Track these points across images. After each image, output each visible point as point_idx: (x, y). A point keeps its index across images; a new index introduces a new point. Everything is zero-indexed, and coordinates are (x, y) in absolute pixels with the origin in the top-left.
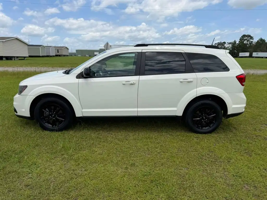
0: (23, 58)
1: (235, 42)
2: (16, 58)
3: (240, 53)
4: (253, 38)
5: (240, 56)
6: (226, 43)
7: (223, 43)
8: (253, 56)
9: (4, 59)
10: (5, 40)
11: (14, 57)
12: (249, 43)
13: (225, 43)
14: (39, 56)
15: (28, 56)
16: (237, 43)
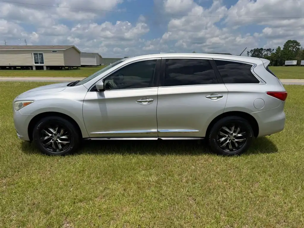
0: (76, 68)
1: (279, 48)
2: (71, 67)
4: (299, 44)
5: (286, 64)
6: (264, 49)
7: (260, 49)
8: (301, 64)
10: (66, 49)
12: (296, 50)
13: (262, 49)
16: (281, 49)
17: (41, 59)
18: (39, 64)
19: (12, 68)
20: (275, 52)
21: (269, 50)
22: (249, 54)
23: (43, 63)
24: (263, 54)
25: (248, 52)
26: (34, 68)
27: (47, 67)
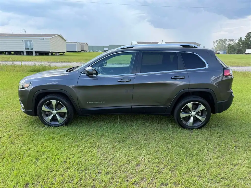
0: (62, 54)
1: (241, 39)
2: (58, 53)
3: (246, 50)
5: (246, 52)
6: (228, 40)
7: (225, 40)
9: (50, 54)
10: (52, 37)
11: (57, 52)
13: (226, 40)
14: (76, 52)
15: (66, 52)
16: (243, 40)
17: (30, 46)
18: (29, 50)
19: (7, 53)
20: (238, 42)
21: (232, 40)
22: (214, 44)
23: (32, 49)
24: (227, 44)
25: (214, 42)
26: (25, 54)
27: (36, 52)
